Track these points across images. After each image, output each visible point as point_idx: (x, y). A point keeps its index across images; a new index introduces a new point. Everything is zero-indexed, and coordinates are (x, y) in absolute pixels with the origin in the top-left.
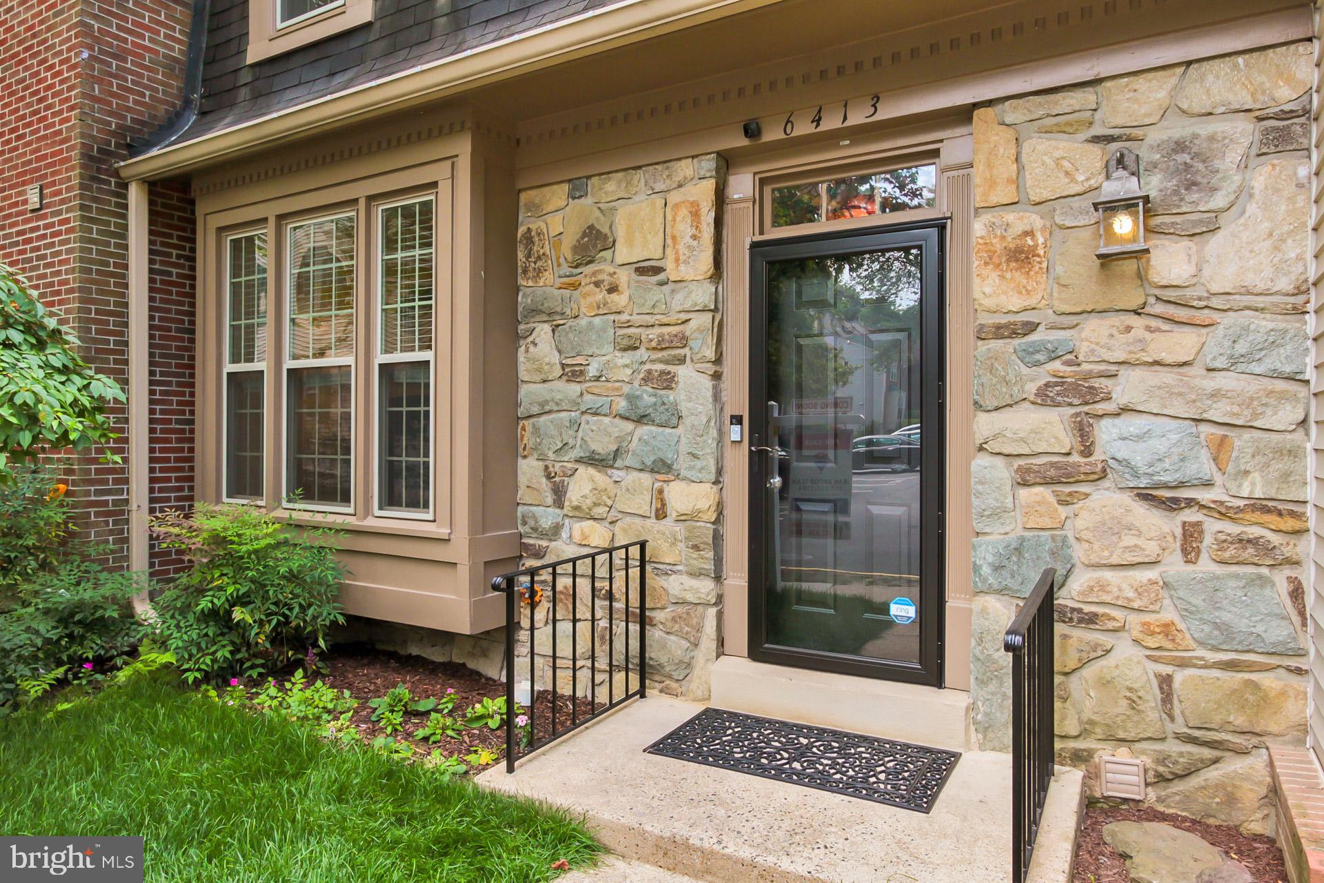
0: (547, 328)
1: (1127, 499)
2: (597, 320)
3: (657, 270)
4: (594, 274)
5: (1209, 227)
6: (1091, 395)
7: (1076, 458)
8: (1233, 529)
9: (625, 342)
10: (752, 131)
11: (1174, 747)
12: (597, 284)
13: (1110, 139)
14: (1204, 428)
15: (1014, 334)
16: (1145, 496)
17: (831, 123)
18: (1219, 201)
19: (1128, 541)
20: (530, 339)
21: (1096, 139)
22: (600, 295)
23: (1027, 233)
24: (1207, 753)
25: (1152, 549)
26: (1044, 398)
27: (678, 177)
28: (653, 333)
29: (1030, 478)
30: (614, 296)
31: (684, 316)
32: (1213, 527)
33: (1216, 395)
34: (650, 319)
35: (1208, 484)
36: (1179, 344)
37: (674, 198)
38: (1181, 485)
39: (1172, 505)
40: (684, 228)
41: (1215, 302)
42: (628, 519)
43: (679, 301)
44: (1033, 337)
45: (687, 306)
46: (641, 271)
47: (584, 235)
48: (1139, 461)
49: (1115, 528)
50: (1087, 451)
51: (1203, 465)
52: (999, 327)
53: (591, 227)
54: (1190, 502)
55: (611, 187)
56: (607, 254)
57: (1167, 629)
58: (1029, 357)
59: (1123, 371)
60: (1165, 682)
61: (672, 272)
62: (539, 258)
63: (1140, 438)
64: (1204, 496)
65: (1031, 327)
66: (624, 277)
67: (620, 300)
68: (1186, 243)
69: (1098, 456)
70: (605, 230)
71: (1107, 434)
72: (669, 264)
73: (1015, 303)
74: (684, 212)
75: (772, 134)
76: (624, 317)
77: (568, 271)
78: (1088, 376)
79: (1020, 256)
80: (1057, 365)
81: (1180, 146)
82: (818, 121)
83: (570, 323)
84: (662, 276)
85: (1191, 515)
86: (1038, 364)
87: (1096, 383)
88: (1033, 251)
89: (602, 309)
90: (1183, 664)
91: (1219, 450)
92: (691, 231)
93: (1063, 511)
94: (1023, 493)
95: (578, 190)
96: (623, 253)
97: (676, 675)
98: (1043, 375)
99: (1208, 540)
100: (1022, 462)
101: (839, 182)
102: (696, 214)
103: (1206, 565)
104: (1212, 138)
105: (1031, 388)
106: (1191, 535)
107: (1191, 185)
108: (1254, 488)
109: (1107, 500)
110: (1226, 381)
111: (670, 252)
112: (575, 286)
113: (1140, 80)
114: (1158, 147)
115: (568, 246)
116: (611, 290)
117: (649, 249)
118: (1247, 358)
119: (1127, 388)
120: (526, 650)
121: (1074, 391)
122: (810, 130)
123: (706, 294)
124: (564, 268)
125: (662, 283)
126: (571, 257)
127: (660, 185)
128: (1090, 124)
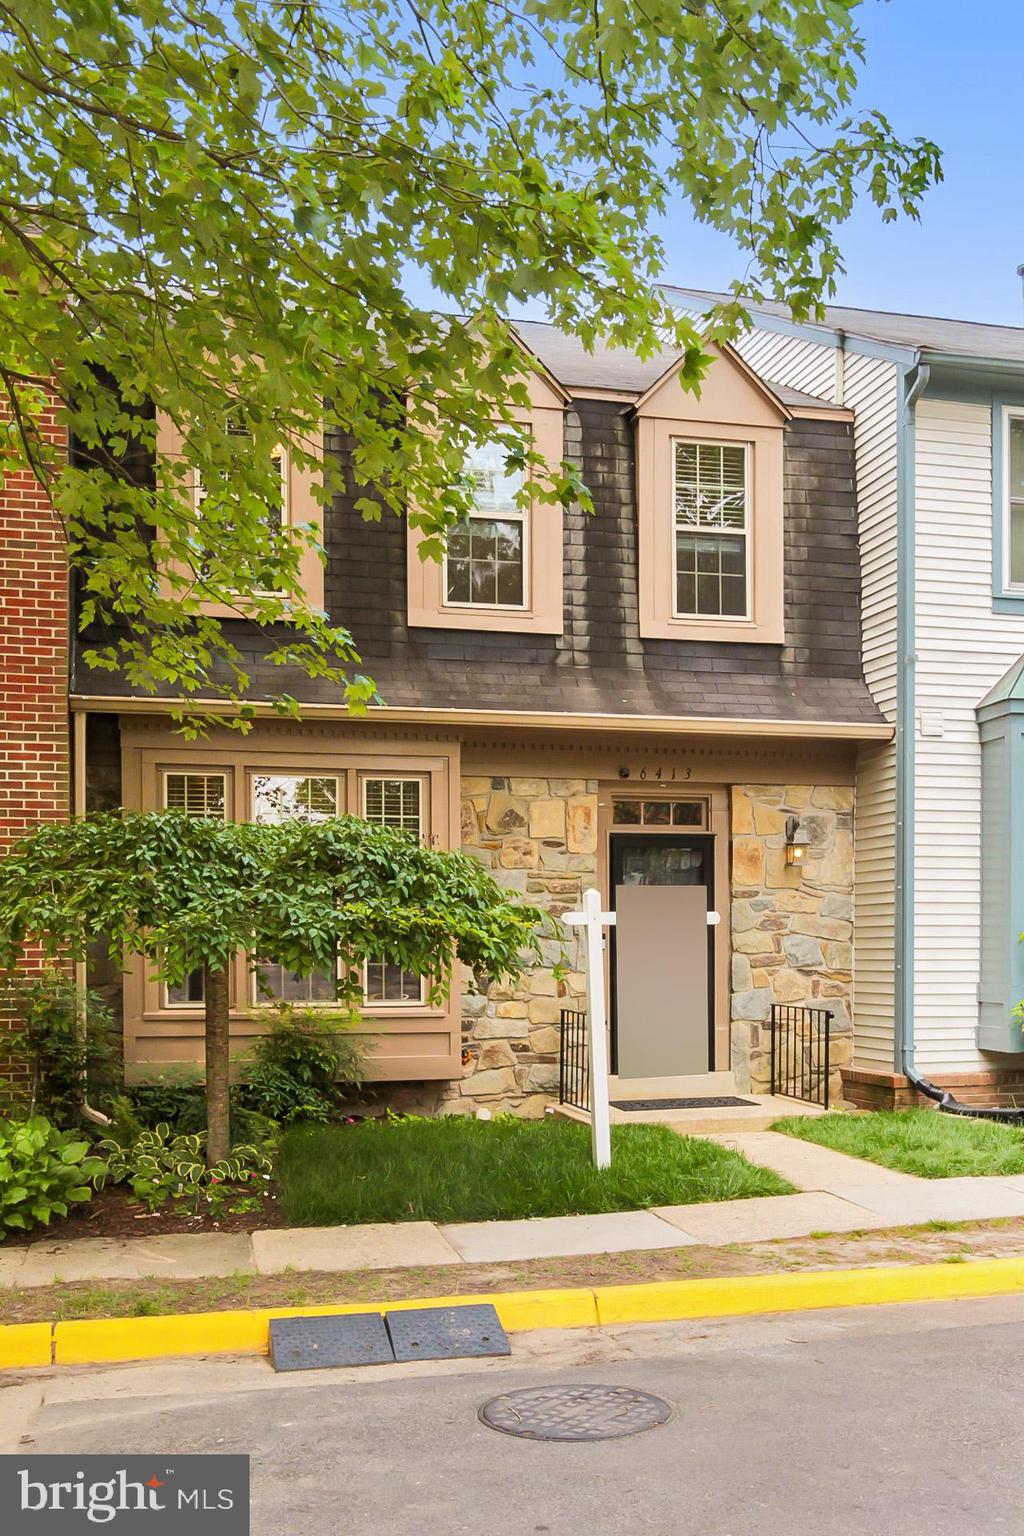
1: (793, 972)
2: (514, 870)
3: (560, 845)
4: (513, 842)
5: (822, 856)
6: (781, 926)
7: (775, 954)
8: (829, 982)
9: (537, 888)
10: (624, 774)
12: (515, 849)
13: (787, 811)
14: (819, 940)
15: (750, 896)
16: (801, 970)
17: (665, 777)
18: (826, 845)
19: (795, 990)
21: (783, 810)
22: (518, 856)
23: (756, 849)
24: (821, 1077)
25: (803, 992)
26: (763, 927)
27: (572, 790)
28: (556, 883)
29: (758, 964)
30: (528, 857)
31: (578, 874)
32: (824, 982)
33: (825, 927)
34: (554, 874)
35: (821, 964)
36: (811, 904)
37: (572, 802)
38: (813, 965)
39: (808, 973)
40: (579, 821)
41: (823, 888)
42: (539, 998)
43: (574, 865)
44: (757, 898)
45: (581, 868)
46: (548, 844)
47: (506, 815)
48: (799, 955)
49: (790, 984)
50: (779, 951)
51: (820, 956)
52: (744, 892)
53: (512, 811)
54: (816, 971)
55: (523, 788)
56: (523, 830)
57: (808, 1027)
58: (756, 907)
59: (792, 916)
60: (807, 1049)
61: (572, 846)
62: (466, 825)
63: (797, 945)
64: (821, 969)
65: (756, 893)
66: (535, 846)
67: (533, 860)
68: (815, 861)
69: (783, 953)
70: (521, 812)
71: (786, 943)
72: (571, 843)
73: (751, 881)
74: (580, 813)
75: (634, 777)
76: (535, 872)
77: (491, 837)
78: (780, 917)
79: (753, 860)
80: (767, 912)
81: (812, 820)
82: (659, 775)
83: (492, 872)
84: (563, 848)
85: (815, 977)
86: (760, 911)
87: (782, 920)
88: (758, 857)
89: (517, 865)
90: (813, 1041)
91: (825, 950)
92: (583, 824)
93: (771, 979)
94: (755, 970)
95: (497, 784)
96: (535, 831)
98: (760, 917)
99: (821, 988)
100: (752, 957)
101: (651, 804)
102: (588, 815)
103: (821, 999)
104: (823, 819)
105: (757, 922)
106: (816, 984)
107: (816, 837)
108: (836, 965)
109: (786, 973)
110: (828, 921)
111: (570, 835)
112: (495, 848)
113: (798, 788)
114: (805, 819)
115: (492, 821)
116: (525, 854)
117: (556, 832)
118: (833, 912)
119: (793, 922)
120: (456, 1095)
121: (774, 924)
122: (656, 779)
123: (592, 863)
124: (487, 835)
125: (562, 853)
126: (494, 827)
127: (561, 793)
128: (778, 802)
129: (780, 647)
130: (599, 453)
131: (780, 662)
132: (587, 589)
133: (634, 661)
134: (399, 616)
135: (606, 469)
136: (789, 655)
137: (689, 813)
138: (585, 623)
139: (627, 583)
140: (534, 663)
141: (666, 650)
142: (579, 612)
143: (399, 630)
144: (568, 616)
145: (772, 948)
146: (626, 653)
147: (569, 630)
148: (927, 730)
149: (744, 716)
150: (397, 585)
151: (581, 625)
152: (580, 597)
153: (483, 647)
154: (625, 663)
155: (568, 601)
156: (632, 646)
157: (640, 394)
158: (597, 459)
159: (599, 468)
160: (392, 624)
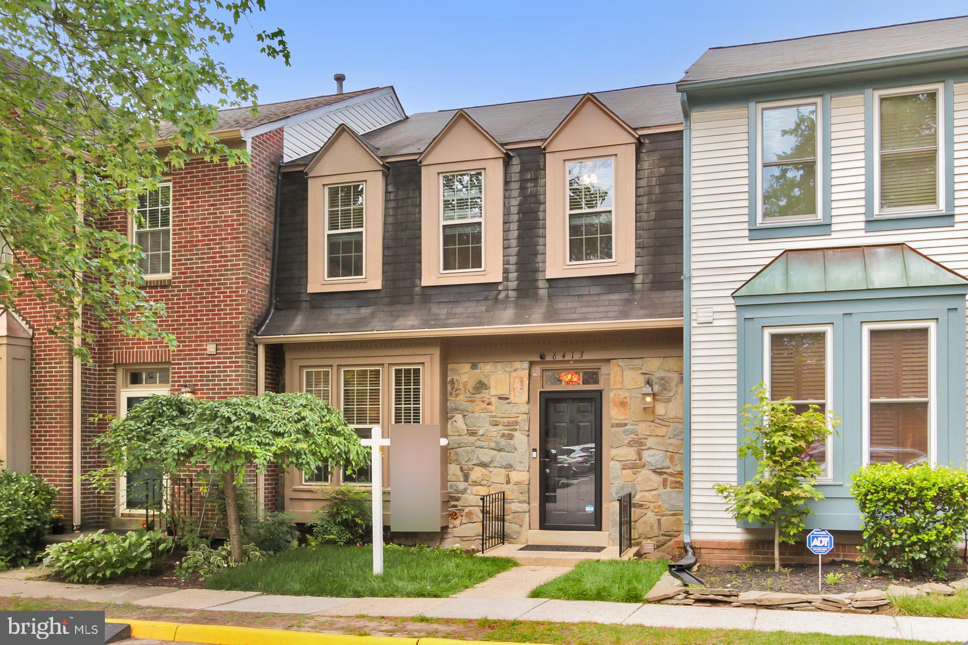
0: (460, 416)
1: (650, 472)
2: (482, 414)
3: (507, 399)
4: (482, 398)
5: (668, 401)
6: (641, 444)
7: (637, 461)
8: (674, 479)
9: (494, 423)
10: (542, 357)
11: (661, 538)
12: (483, 402)
13: (646, 374)
14: (668, 453)
15: (621, 426)
16: (654, 471)
17: (568, 357)
18: (671, 394)
19: (650, 484)
20: (453, 420)
21: (643, 373)
22: (484, 405)
23: (625, 398)
24: (668, 538)
25: (656, 485)
26: (629, 444)
27: (515, 367)
28: (506, 420)
29: (626, 467)
30: (490, 406)
31: (517, 415)
32: (670, 479)
33: (671, 444)
34: (504, 415)
35: (669, 468)
36: (662, 431)
37: (513, 374)
38: (662, 468)
39: (660, 474)
40: (517, 385)
41: (670, 420)
42: (495, 485)
43: (515, 410)
44: (627, 427)
45: (518, 412)
46: (500, 398)
47: (477, 384)
48: (653, 462)
49: (647, 480)
50: (640, 460)
51: (667, 463)
52: (617, 424)
53: (480, 381)
54: (665, 473)
55: (487, 368)
56: (487, 391)
57: (659, 506)
58: (625, 433)
59: (649, 438)
60: (659, 520)
61: (512, 399)
62: (457, 390)
63: (653, 456)
64: (668, 471)
65: (626, 425)
66: (494, 400)
67: (492, 408)
68: (664, 404)
69: (643, 461)
70: (486, 382)
71: (645, 454)
72: (511, 397)
73: (622, 417)
74: (517, 380)
75: (549, 358)
76: (494, 414)
77: (470, 395)
78: (641, 439)
79: (623, 404)
80: (633, 435)
81: (662, 379)
82: (564, 356)
83: (470, 415)
84: (508, 401)
85: (665, 476)
86: (627, 435)
87: (643, 441)
88: (626, 403)
89: (484, 410)
90: (663, 515)
91: (672, 459)
92: (520, 387)
93: (634, 476)
94: (624, 471)
95: (474, 366)
96: (493, 391)
97: (514, 537)
98: (629, 438)
99: (669, 482)
100: (623, 463)
102: (522, 381)
103: (668, 489)
104: (670, 378)
105: (626, 442)
106: (665, 480)
107: (665, 389)
108: (678, 468)
109: (645, 473)
110: (673, 441)
111: (512, 393)
112: (473, 401)
113: (653, 360)
114: (657, 378)
115: (470, 387)
116: (488, 404)
117: (504, 391)
118: (677, 435)
119: (650, 442)
120: (451, 536)
121: (638, 444)
122: (561, 359)
123: (525, 408)
124: (468, 395)
125: (508, 403)
126: (471, 391)
127: (508, 370)
128: (641, 369)
129: (633, 275)
130: (529, 177)
131: (633, 284)
132: (518, 254)
133: (543, 293)
134: (418, 281)
135: (533, 185)
136: (639, 279)
137: (591, 377)
138: (516, 274)
139: (540, 248)
140: (486, 299)
141: (562, 284)
142: (512, 268)
143: (418, 289)
144: (506, 272)
145: (635, 457)
146: (538, 288)
147: (506, 279)
148: (701, 320)
149: (595, 319)
150: (417, 265)
151: (513, 276)
152: (513, 260)
153: (459, 293)
154: (537, 294)
155: (506, 263)
156: (542, 284)
157: (546, 139)
158: (528, 180)
159: (529, 185)
160: (414, 286)
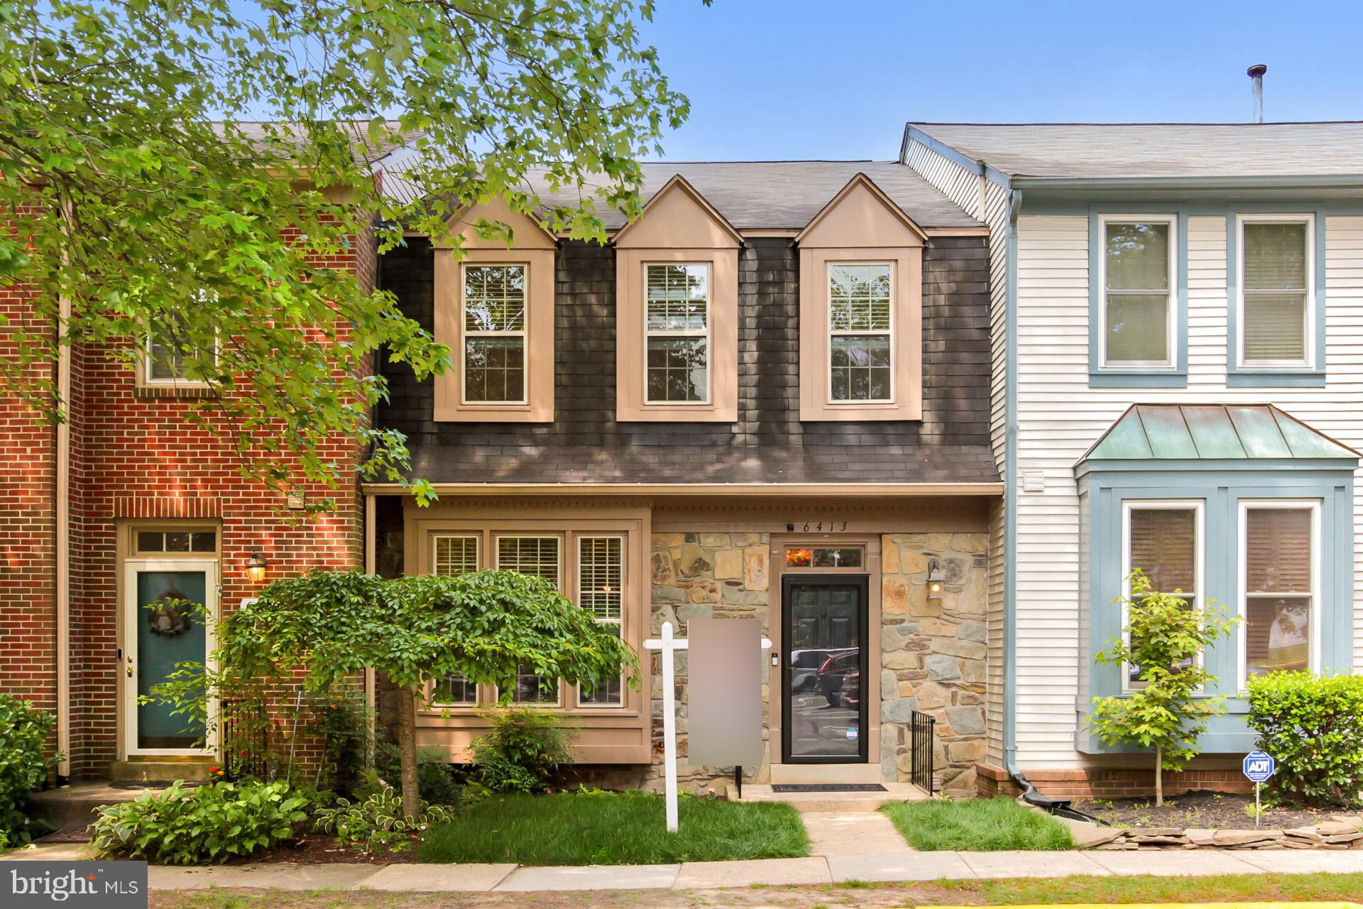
0: (669, 607)
1: (934, 684)
2: (702, 605)
3: (739, 584)
4: (702, 582)
5: (959, 590)
6: (923, 647)
7: (918, 670)
8: (966, 693)
9: (719, 617)
10: (790, 528)
11: (949, 770)
12: (703, 587)
13: (930, 554)
14: (958, 659)
15: (896, 623)
16: (941, 683)
17: (825, 529)
18: (962, 581)
19: (935, 699)
20: (659, 612)
21: (925, 554)
22: (705, 593)
23: (902, 586)
24: (959, 770)
25: (942, 701)
26: (908, 648)
27: (750, 541)
28: (736, 614)
29: (903, 678)
30: (713, 594)
31: (753, 607)
32: (961, 693)
33: (962, 648)
34: (734, 607)
35: (959, 678)
36: (951, 630)
37: (748, 550)
38: (952, 679)
39: (948, 686)
40: (754, 564)
41: (961, 616)
43: (750, 599)
44: (904, 625)
45: (756, 602)
46: (729, 583)
47: (696, 562)
48: (939, 671)
49: (932, 694)
50: (922, 668)
51: (958, 673)
52: (892, 620)
53: (700, 559)
54: (954, 684)
55: (710, 541)
56: (709, 573)
57: (947, 729)
58: (902, 632)
59: (934, 639)
60: (946, 748)
61: (747, 585)
62: (665, 570)
63: (939, 662)
64: (958, 682)
65: (902, 621)
66: (719, 586)
67: (717, 596)
68: (952, 595)
69: (925, 669)
70: (708, 560)
71: (928, 660)
72: (747, 583)
73: (897, 611)
74: (755, 560)
75: (798, 528)
76: (719, 605)
77: (684, 579)
78: (923, 640)
79: (900, 594)
80: (912, 636)
81: (951, 561)
82: (820, 528)
83: (684, 606)
84: (741, 587)
85: (954, 689)
86: (905, 635)
87: (925, 642)
88: (904, 592)
89: (705, 600)
90: (951, 741)
91: (962, 667)
92: (757, 568)
93: (914, 690)
94: (901, 683)
95: (690, 537)
96: (719, 574)
97: (749, 775)
98: (907, 639)
99: (959, 697)
100: (899, 672)
101: (819, 551)
102: (761, 561)
103: (958, 706)
104: (961, 560)
105: (903, 644)
106: (954, 695)
107: (955, 575)
108: (972, 679)
109: (928, 685)
110: (964, 643)
111: (747, 576)
112: (688, 587)
113: (939, 536)
114: (945, 561)
115: (684, 567)
116: (711, 591)
117: (735, 574)
118: (970, 635)
119: (934, 645)
120: (656, 776)
121: (918, 646)
122: (817, 531)
123: (764, 598)
124: (681, 577)
125: (740, 590)
126: (686, 571)
127: (740, 544)
128: (923, 547)
129: (919, 423)
130: (771, 278)
131: (919, 435)
132: (758, 385)
133: (795, 440)
134: (610, 414)
135: (776, 290)
136: (927, 428)
137: (851, 557)
138: (756, 412)
139: (791, 379)
140: (713, 445)
141: (822, 430)
142: (751, 403)
143: (610, 425)
144: (742, 408)
145: (916, 664)
146: (788, 433)
147: (742, 417)
148: (1029, 487)
149: (879, 480)
150: (609, 390)
151: (753, 414)
152: (752, 392)
153: (674, 435)
154: (788, 442)
155: (742, 396)
156: (793, 428)
157: (801, 230)
158: (769, 283)
159: (771, 290)
160: (604, 420)
